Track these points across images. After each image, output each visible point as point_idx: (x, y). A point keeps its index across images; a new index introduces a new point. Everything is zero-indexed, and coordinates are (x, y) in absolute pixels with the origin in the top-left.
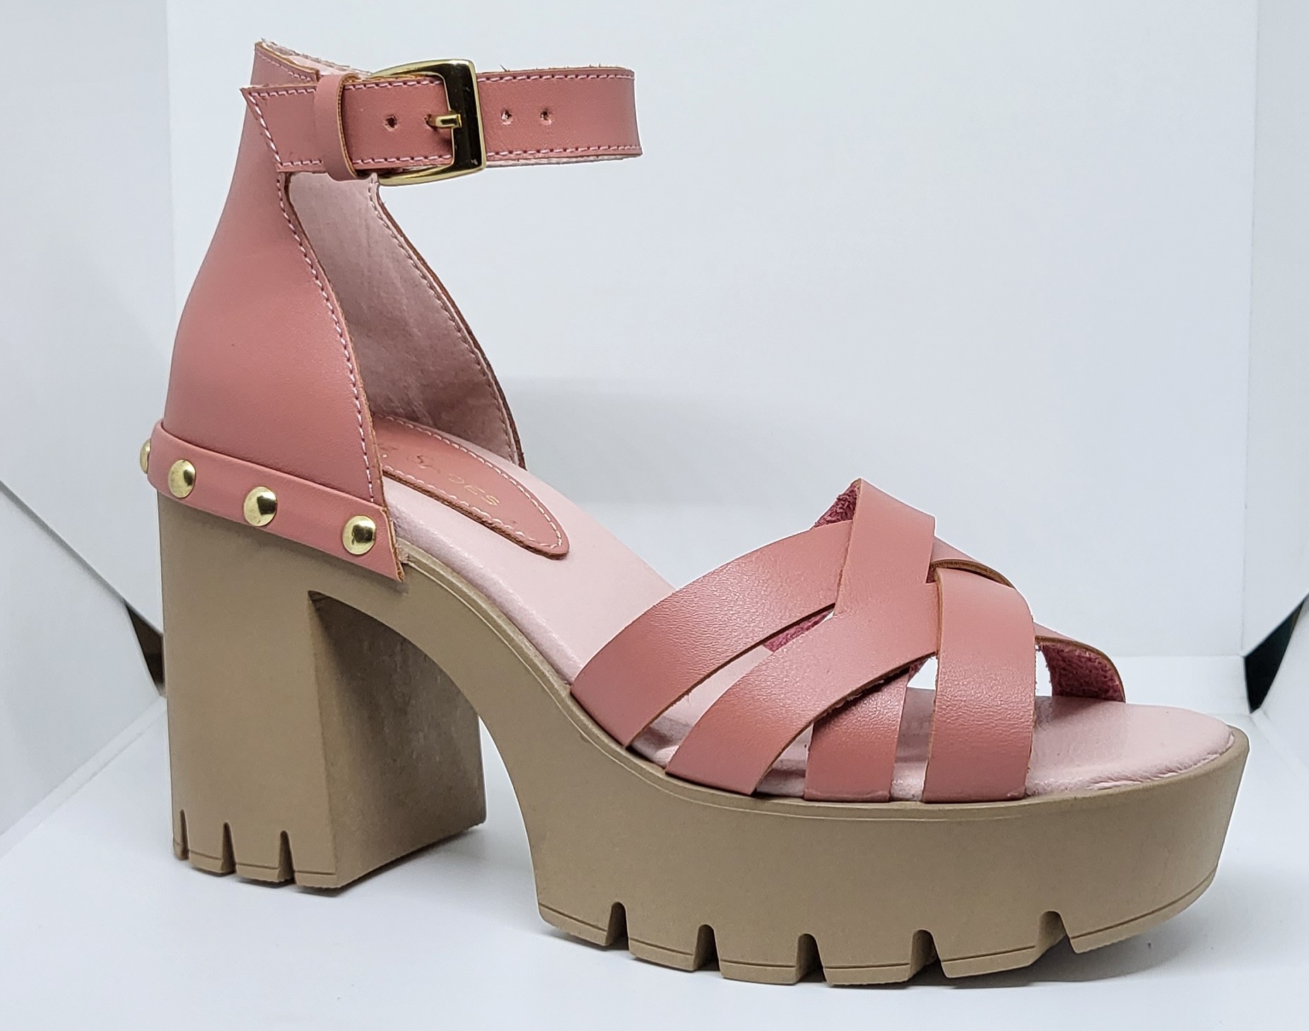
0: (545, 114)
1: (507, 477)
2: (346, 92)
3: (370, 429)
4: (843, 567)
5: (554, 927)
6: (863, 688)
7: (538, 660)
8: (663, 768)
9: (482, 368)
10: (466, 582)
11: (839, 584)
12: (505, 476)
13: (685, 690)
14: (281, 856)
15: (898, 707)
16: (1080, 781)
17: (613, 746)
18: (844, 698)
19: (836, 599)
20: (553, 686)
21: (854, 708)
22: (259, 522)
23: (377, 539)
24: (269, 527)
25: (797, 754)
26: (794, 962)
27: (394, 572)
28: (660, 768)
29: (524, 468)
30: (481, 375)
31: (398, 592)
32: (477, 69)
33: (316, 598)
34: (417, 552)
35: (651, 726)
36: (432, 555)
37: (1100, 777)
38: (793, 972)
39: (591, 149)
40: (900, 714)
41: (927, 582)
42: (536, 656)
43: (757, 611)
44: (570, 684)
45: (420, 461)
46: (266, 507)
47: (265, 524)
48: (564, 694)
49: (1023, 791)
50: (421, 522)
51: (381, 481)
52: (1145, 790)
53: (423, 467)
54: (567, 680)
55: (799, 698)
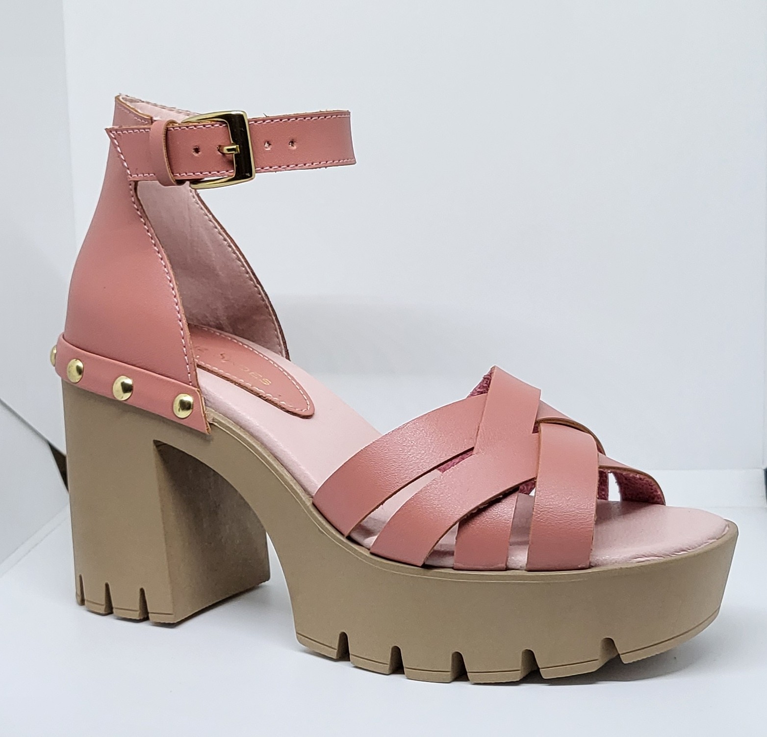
0: (292, 142)
1: (276, 366)
2: (169, 132)
3: (188, 340)
4: (480, 424)
5: (304, 647)
6: (490, 501)
7: (292, 483)
8: (369, 549)
9: (262, 297)
10: (248, 434)
11: (477, 435)
12: (275, 365)
13: (381, 502)
14: (140, 603)
15: (511, 512)
16: (624, 557)
17: (338, 536)
18: (477, 507)
19: (475, 445)
20: (302, 499)
21: (484, 513)
22: (122, 398)
23: (194, 408)
24: (128, 401)
25: (449, 541)
26: (449, 669)
27: (204, 429)
28: (367, 550)
29: (289, 359)
30: (261, 302)
31: (208, 441)
32: (249, 116)
33: (158, 444)
34: (219, 416)
35: (362, 523)
36: (228, 418)
37: (637, 555)
38: (449, 675)
39: (322, 163)
40: (512, 516)
41: (533, 433)
42: (291, 480)
43: (425, 452)
44: (312, 497)
45: (221, 357)
46: (126, 388)
47: (126, 399)
48: (309, 504)
49: (588, 564)
50: (221, 397)
51: (196, 373)
52: (666, 563)
53: (224, 362)
54: (310, 495)
55: (450, 507)
